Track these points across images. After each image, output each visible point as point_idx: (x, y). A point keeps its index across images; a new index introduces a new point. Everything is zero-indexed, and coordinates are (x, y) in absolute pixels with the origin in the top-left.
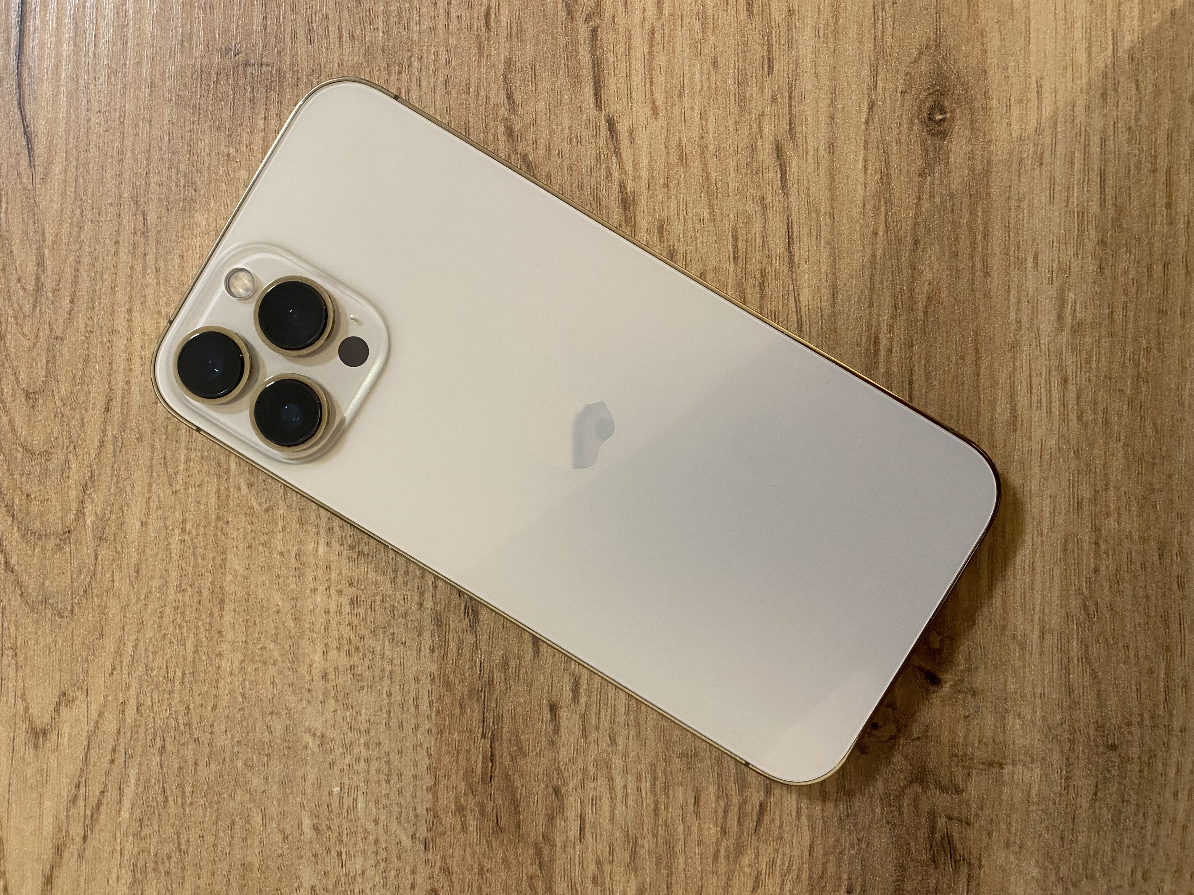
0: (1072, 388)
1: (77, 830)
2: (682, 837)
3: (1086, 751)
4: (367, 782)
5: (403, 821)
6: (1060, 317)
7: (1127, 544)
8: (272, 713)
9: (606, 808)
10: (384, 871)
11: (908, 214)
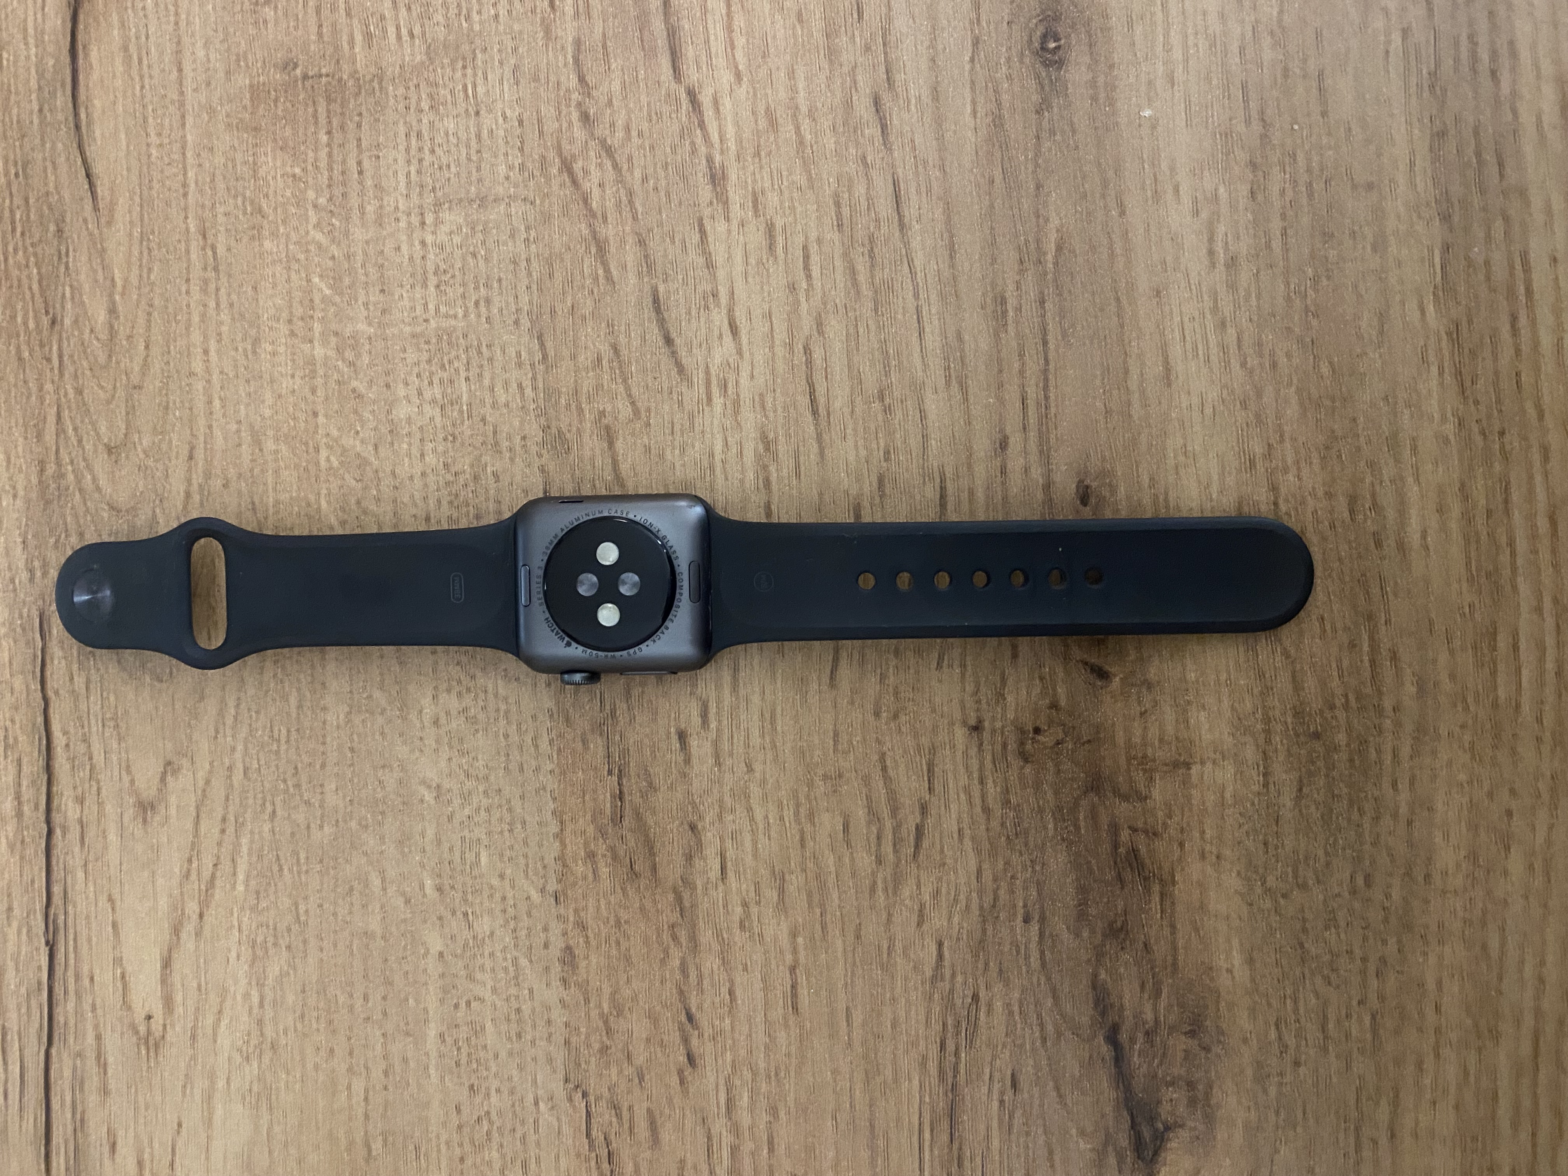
0: (1231, 331)
1: (192, 908)
2: (833, 869)
3: (1285, 741)
4: (489, 833)
5: (530, 873)
6: (1211, 253)
7: (1310, 501)
8: (383, 767)
9: (748, 844)
10: (514, 930)
11: (1026, 157)
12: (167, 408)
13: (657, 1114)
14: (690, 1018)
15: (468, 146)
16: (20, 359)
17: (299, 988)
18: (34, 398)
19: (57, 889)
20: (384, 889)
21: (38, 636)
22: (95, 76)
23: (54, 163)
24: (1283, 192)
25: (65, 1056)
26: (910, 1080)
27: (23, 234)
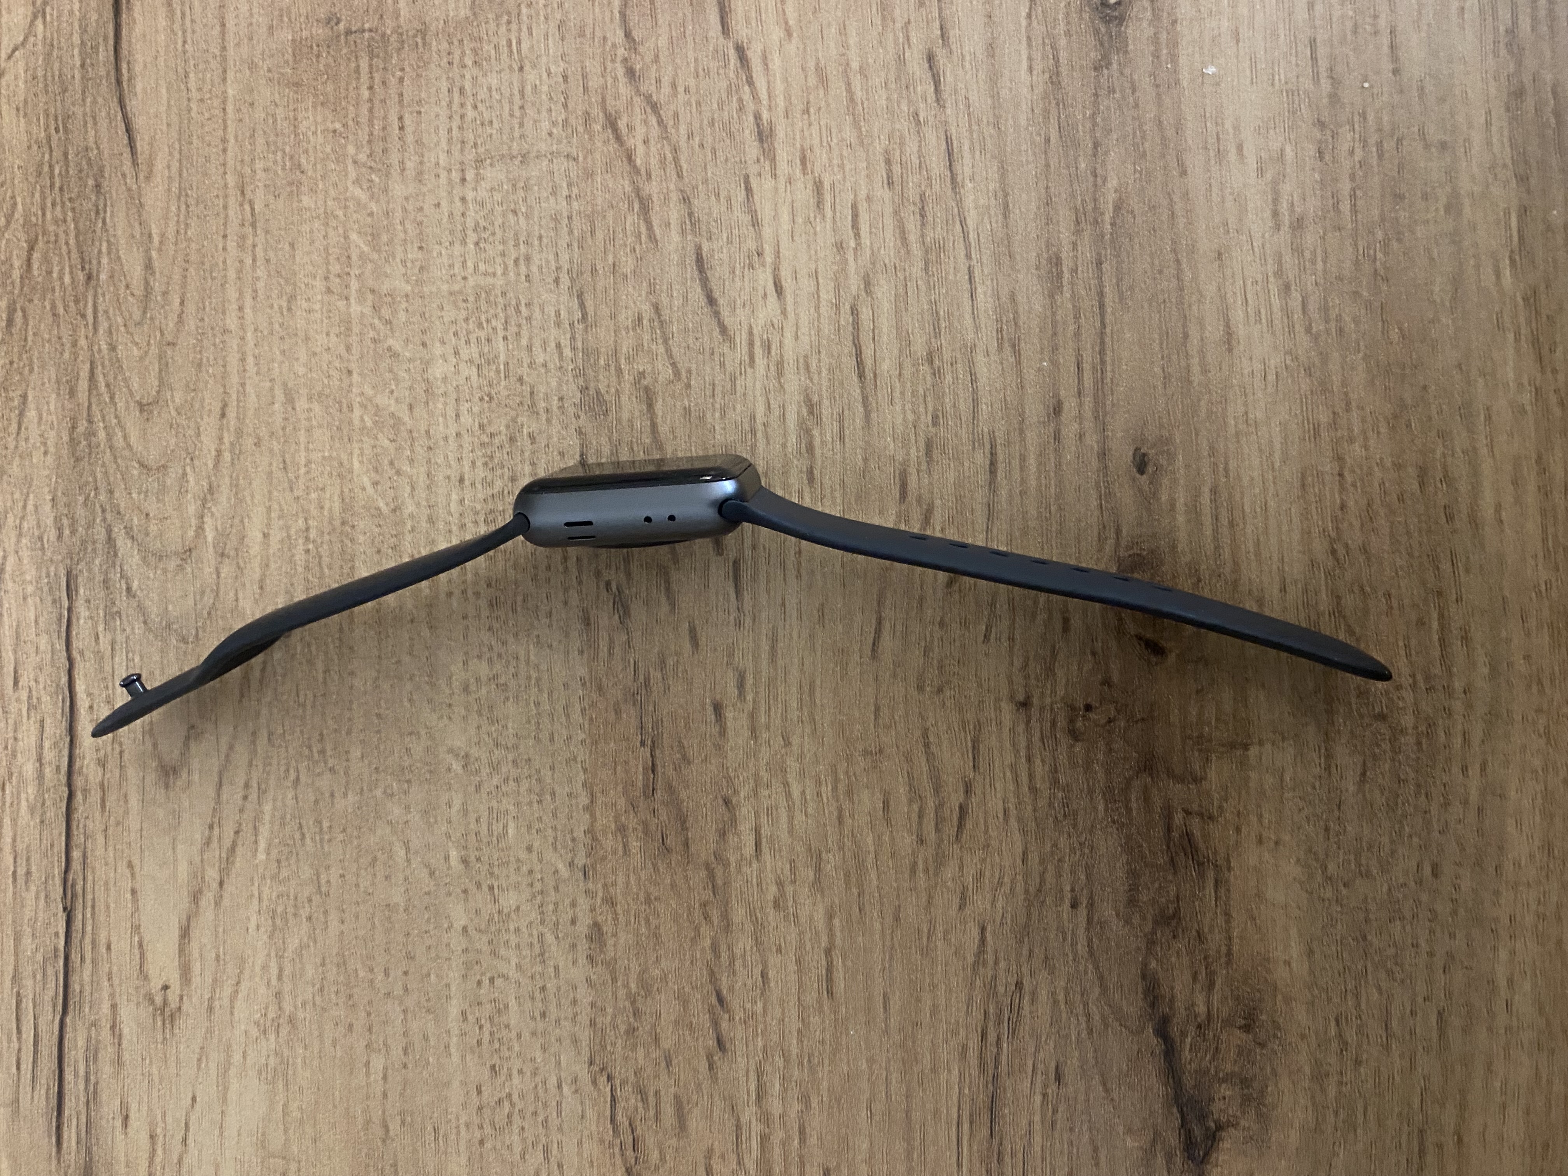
0: (1296, 295)
1: (212, 874)
2: (872, 849)
4: (518, 804)
5: (559, 846)
6: (1275, 214)
7: (1378, 473)
8: (411, 734)
9: (784, 819)
10: (541, 906)
11: (1084, 115)
12: (200, 365)
13: (684, 1100)
14: (721, 1000)
15: (511, 102)
16: (54, 315)
17: (318, 960)
18: (66, 355)
19: (76, 854)
20: (408, 861)
21: (64, 594)
22: (138, 29)
23: (94, 118)
24: (1352, 152)
25: (79, 1024)
26: (949, 1071)
27: (61, 189)
